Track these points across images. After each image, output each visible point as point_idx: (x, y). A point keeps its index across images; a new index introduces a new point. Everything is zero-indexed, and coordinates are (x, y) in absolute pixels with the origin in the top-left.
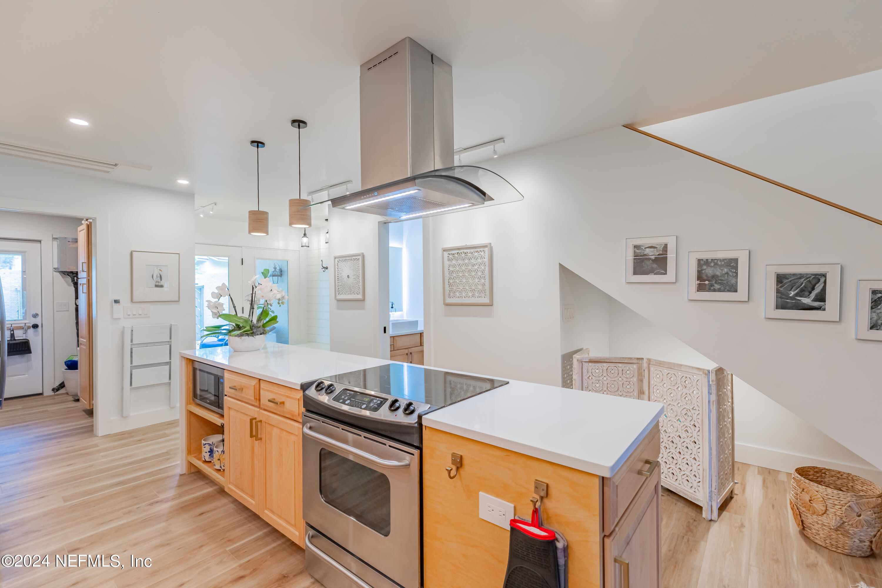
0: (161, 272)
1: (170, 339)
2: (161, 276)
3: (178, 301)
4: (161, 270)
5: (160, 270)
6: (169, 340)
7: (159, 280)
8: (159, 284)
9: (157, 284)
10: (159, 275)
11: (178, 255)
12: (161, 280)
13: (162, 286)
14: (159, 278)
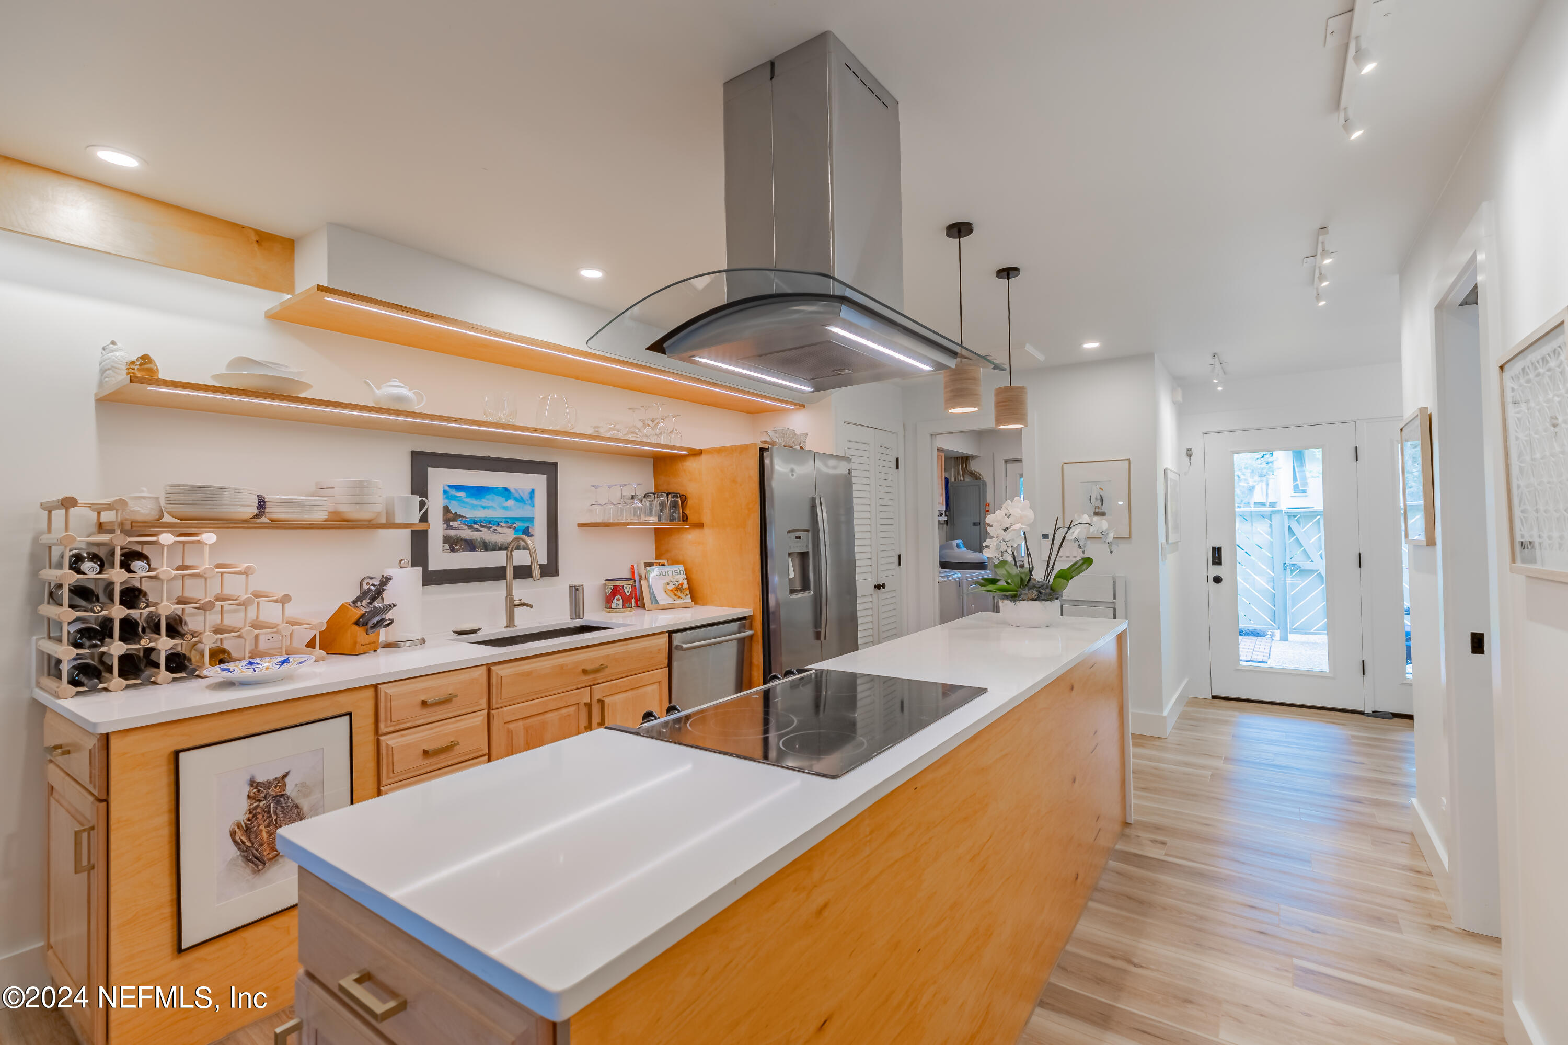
0: (1102, 491)
1: (1114, 598)
2: (1102, 498)
3: (1130, 537)
4: (1103, 488)
5: (1101, 489)
6: (1111, 600)
7: (1100, 505)
8: (1100, 511)
9: (1097, 510)
10: (1099, 497)
11: (1127, 461)
12: (1102, 504)
13: (1103, 514)
14: (1099, 501)
